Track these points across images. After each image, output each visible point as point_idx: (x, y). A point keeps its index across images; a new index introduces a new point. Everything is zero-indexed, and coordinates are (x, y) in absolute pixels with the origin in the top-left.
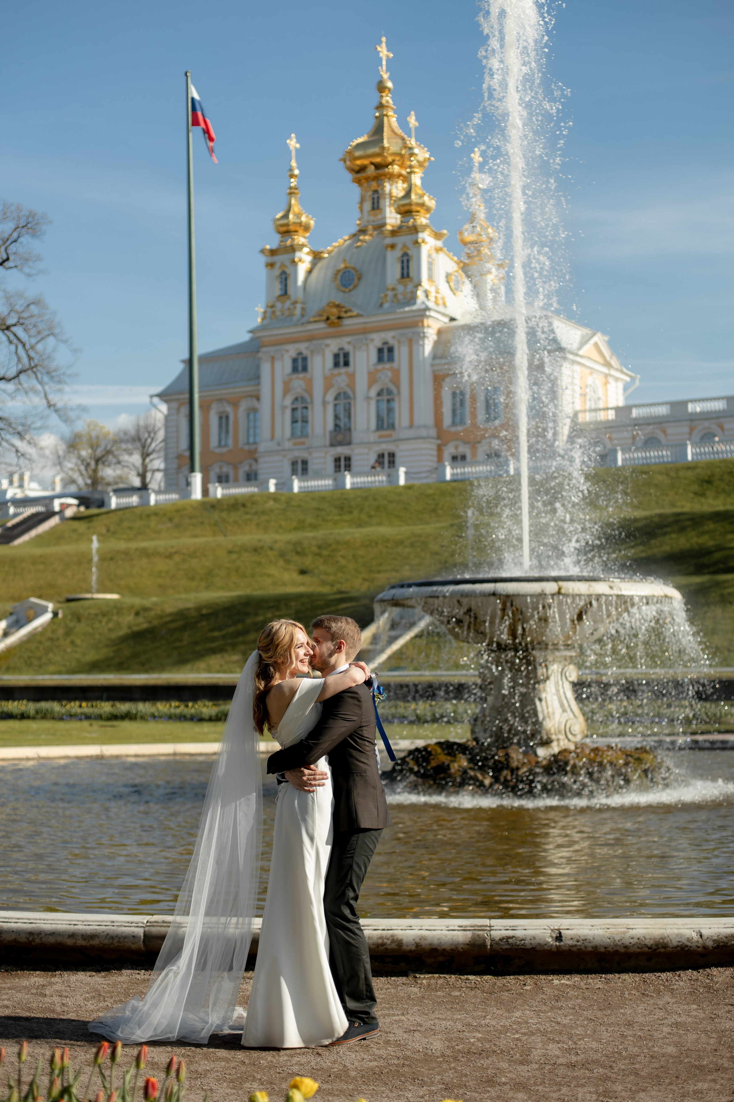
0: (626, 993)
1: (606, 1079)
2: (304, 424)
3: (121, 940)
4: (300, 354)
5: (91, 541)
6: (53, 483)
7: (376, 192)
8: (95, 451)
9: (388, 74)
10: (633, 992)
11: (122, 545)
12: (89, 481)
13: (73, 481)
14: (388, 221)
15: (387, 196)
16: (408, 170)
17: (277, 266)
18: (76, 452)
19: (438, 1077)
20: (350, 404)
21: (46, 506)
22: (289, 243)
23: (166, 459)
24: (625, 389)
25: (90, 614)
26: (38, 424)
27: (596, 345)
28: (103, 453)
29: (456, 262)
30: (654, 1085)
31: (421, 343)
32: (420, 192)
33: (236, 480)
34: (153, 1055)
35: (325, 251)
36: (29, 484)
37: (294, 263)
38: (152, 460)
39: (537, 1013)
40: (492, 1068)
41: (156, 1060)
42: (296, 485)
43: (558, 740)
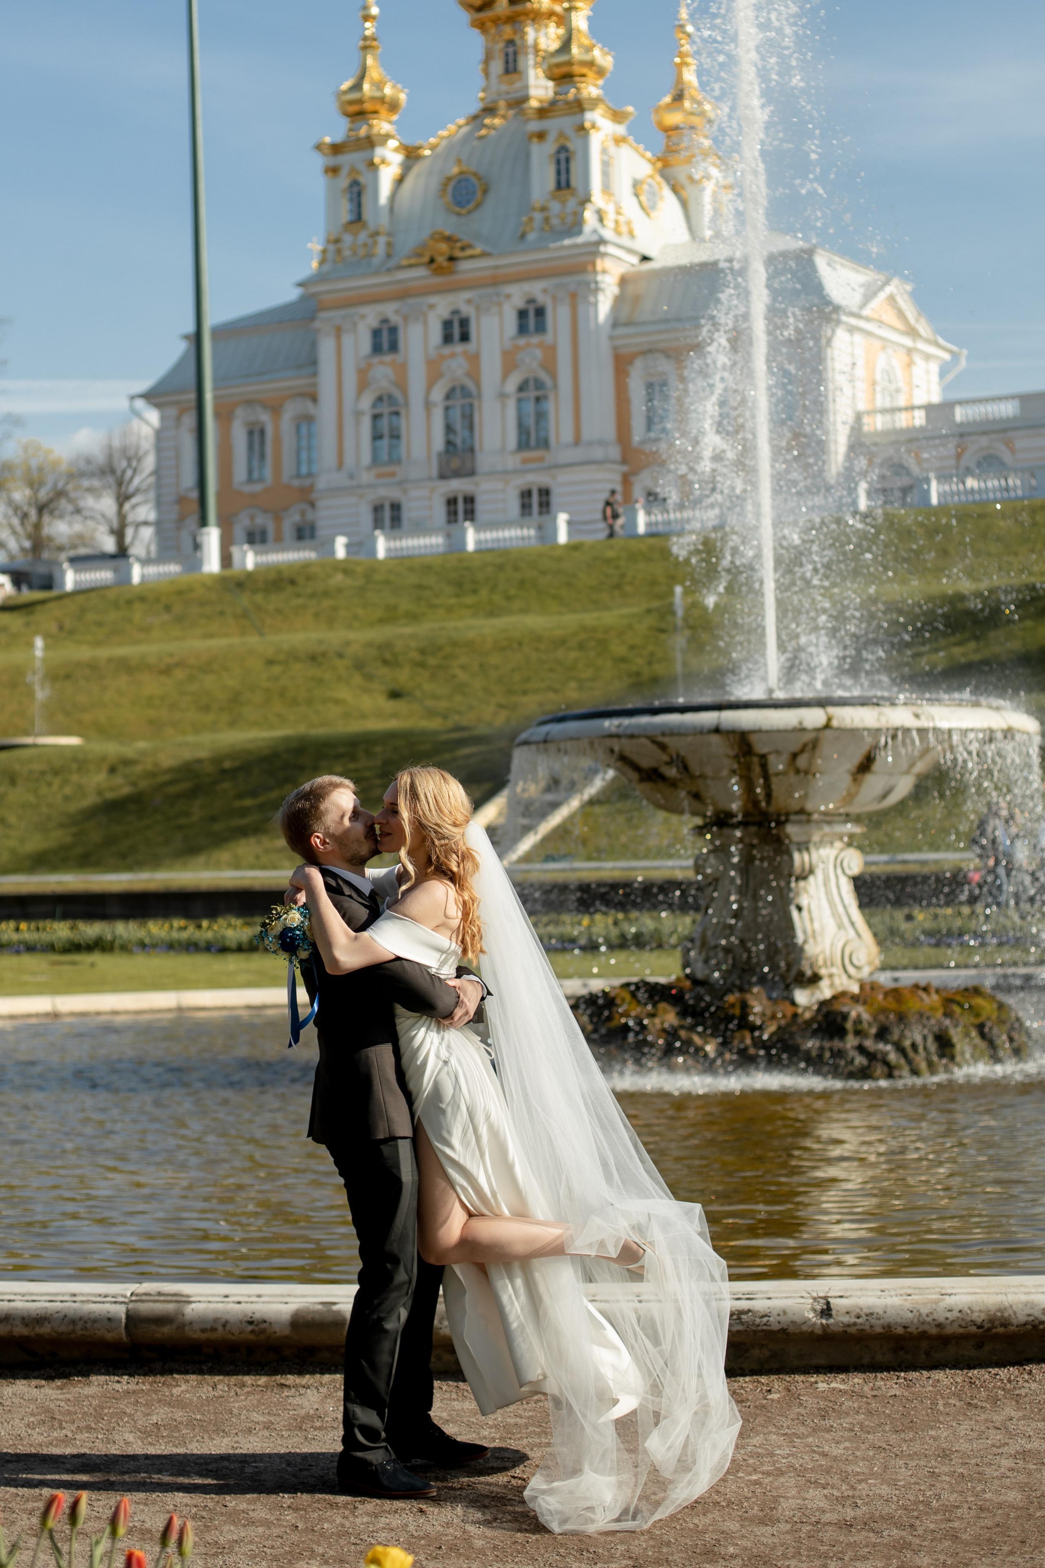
0: (941, 1402)
1: (903, 1546)
2: (395, 441)
3: (89, 1325)
4: (385, 321)
5: (31, 645)
7: (511, 42)
8: (36, 492)
10: (952, 1401)
11: (84, 653)
12: (27, 544)
13: (1, 545)
14: (533, 92)
15: (531, 50)
16: (566, 5)
17: (344, 171)
18: (4, 495)
19: (621, 1548)
20: (471, 405)
22: (363, 132)
23: (159, 504)
24: (942, 374)
25: (31, 772)
27: (891, 299)
28: (51, 495)
29: (649, 161)
30: (983, 1556)
31: (592, 299)
32: (586, 42)
33: (279, 539)
34: (143, 1517)
35: (425, 144)
37: (372, 166)
38: (134, 507)
39: (790, 1438)
40: (713, 1531)
41: (148, 1525)
42: (382, 547)
43: (831, 976)
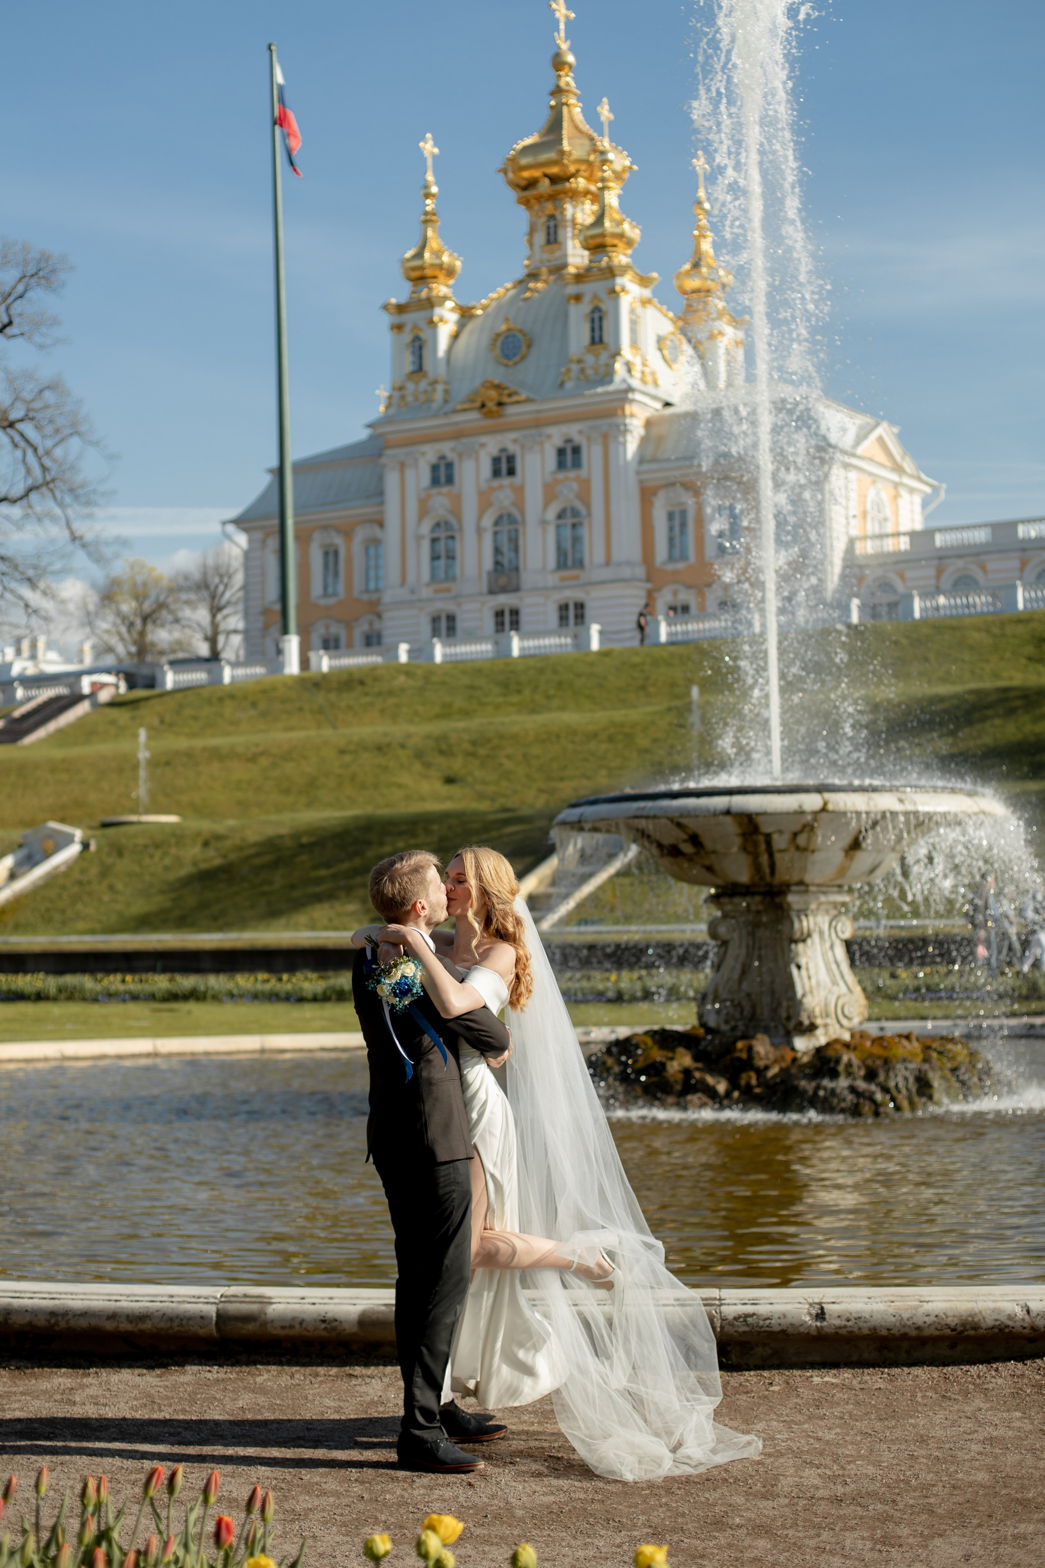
0: (919, 1395)
1: (886, 1518)
2: (450, 562)
3: (184, 1322)
4: (442, 457)
5: (136, 735)
6: (81, 652)
7: (552, 217)
8: (141, 604)
9: (569, 43)
10: (929, 1394)
11: (182, 743)
12: (133, 649)
13: (110, 650)
14: (571, 260)
15: (569, 224)
16: (600, 185)
17: (408, 328)
18: (113, 606)
19: (643, 1518)
20: (516, 531)
21: (71, 686)
22: (424, 294)
23: (247, 616)
24: (924, 505)
25: (136, 846)
26: (58, 566)
27: (880, 440)
28: (154, 606)
29: (671, 320)
30: (955, 1528)
31: (621, 439)
32: (617, 216)
33: (350, 645)
34: (230, 1488)
35: (478, 305)
36: (44, 655)
37: (432, 324)
38: (225, 617)
39: (789, 1424)
40: (722, 1504)
41: (234, 1495)
42: (439, 652)
43: (826, 1026)
